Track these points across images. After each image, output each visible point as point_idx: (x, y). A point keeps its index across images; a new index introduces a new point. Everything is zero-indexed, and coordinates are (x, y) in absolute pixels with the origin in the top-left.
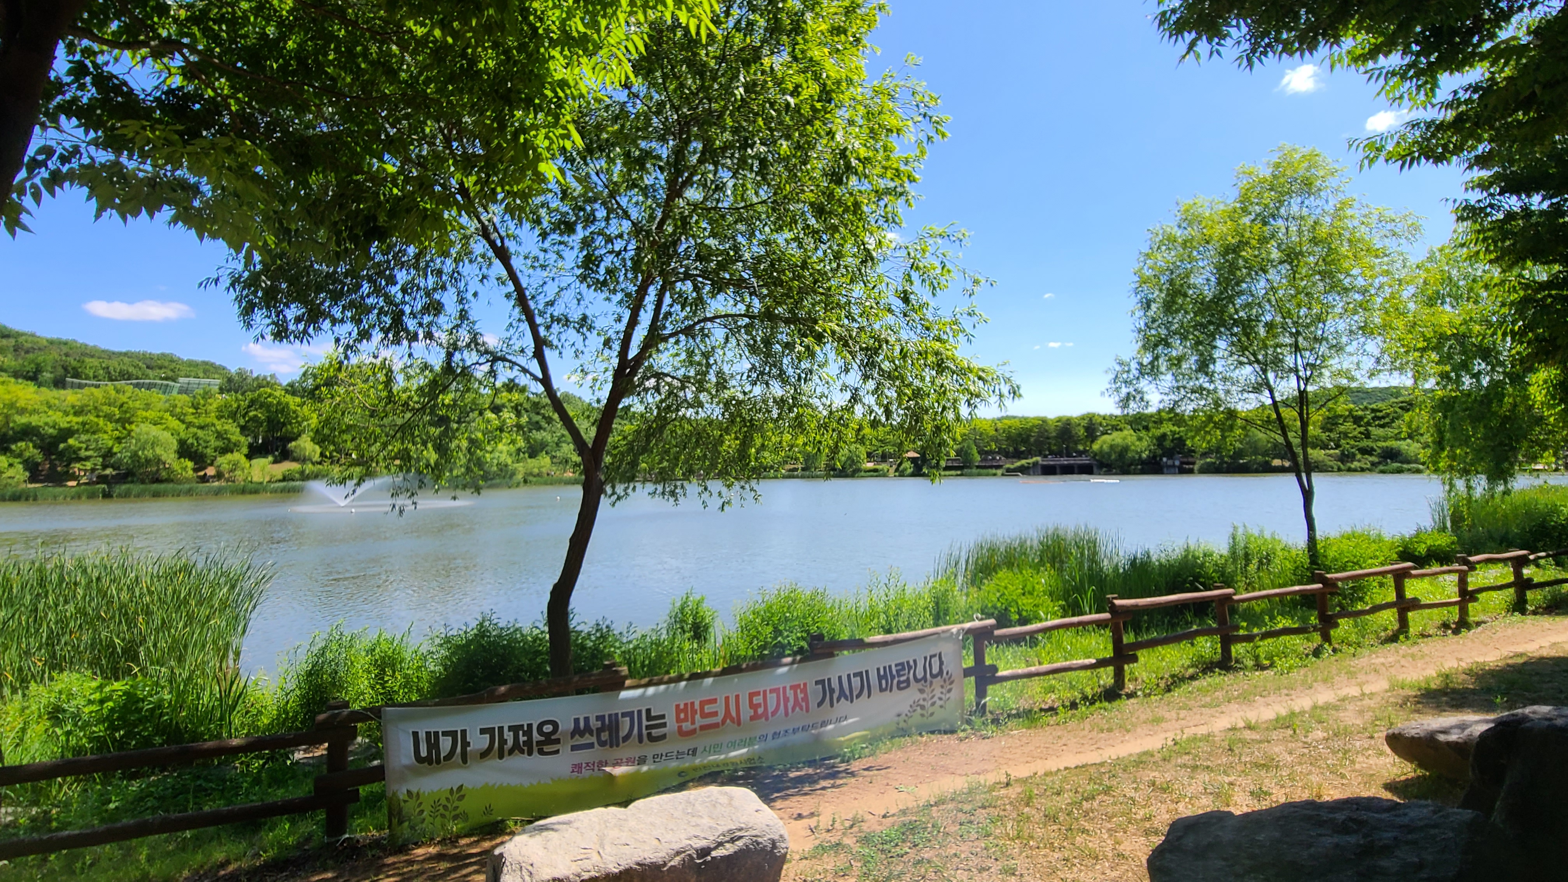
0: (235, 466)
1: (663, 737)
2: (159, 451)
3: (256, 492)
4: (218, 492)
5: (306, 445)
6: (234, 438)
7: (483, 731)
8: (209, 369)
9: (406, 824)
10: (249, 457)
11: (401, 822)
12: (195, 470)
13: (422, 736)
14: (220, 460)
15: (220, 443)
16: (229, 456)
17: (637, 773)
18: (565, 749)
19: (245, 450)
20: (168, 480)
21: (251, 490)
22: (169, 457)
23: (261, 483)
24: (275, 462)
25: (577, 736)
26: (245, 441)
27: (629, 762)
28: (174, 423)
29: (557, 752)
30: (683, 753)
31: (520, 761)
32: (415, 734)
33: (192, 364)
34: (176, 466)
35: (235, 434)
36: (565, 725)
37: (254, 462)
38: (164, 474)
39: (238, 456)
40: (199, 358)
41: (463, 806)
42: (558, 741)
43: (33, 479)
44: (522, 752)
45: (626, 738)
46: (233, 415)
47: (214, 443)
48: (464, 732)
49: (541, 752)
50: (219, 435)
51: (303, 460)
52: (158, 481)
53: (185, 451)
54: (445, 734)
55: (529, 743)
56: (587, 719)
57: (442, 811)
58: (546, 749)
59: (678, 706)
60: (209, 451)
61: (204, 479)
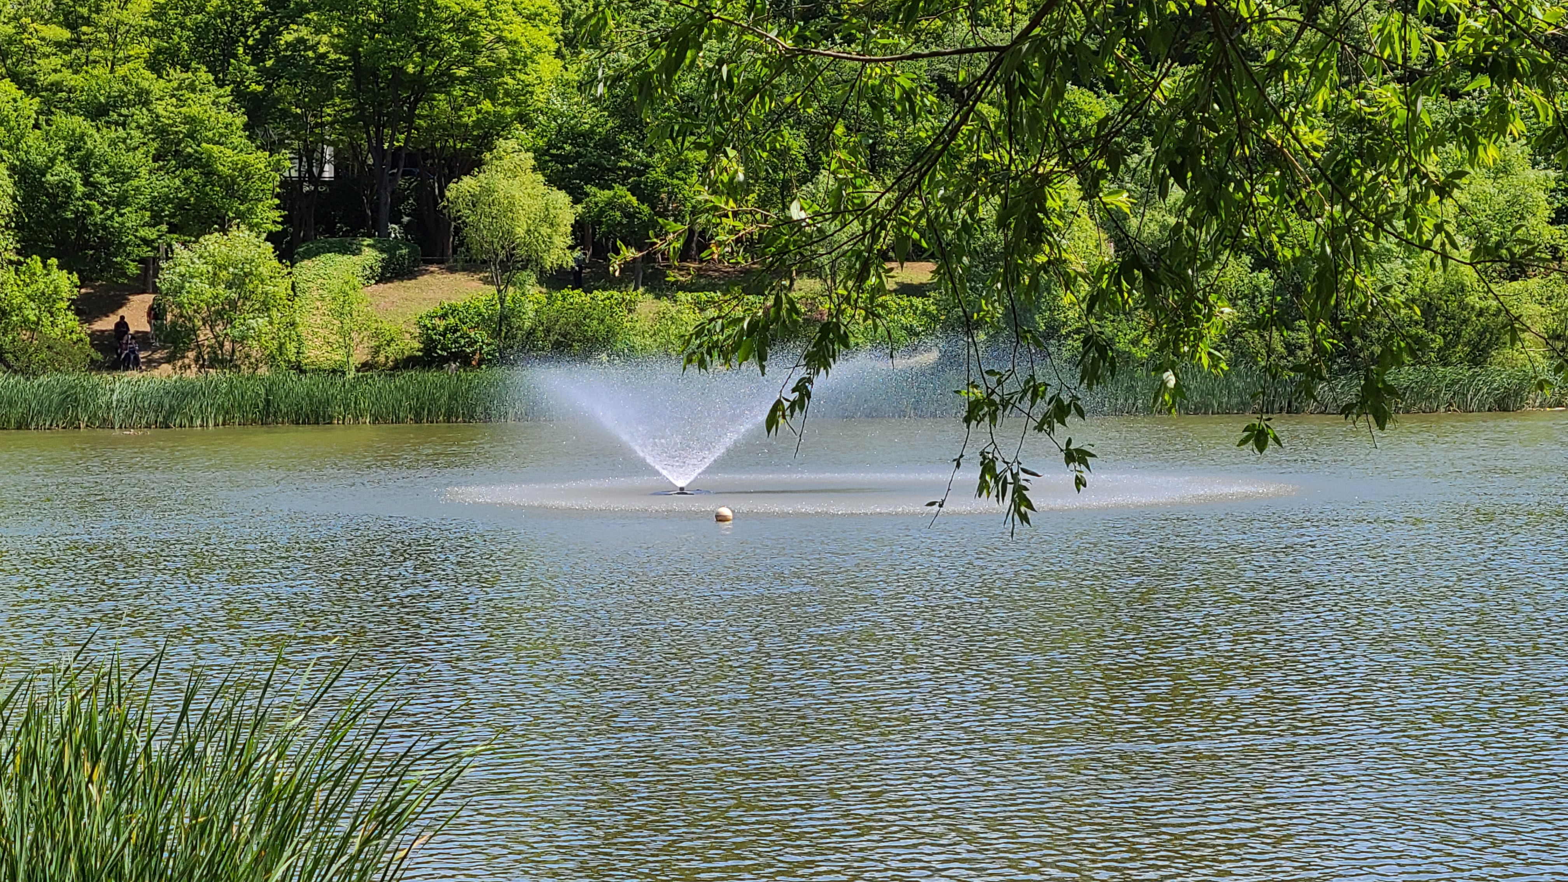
0: (237, 290)
3: (317, 413)
4: (170, 415)
5: (516, 189)
6: (225, 161)
10: (288, 245)
12: (83, 309)
14: (177, 262)
15: (172, 185)
19: (271, 215)
21: (298, 404)
23: (337, 371)
24: (392, 270)
26: (268, 172)
34: (12, 289)
35: (229, 141)
37: (307, 268)
39: (246, 245)
47: (149, 181)
50: (168, 147)
51: (505, 263)
53: (42, 219)
60: (132, 221)
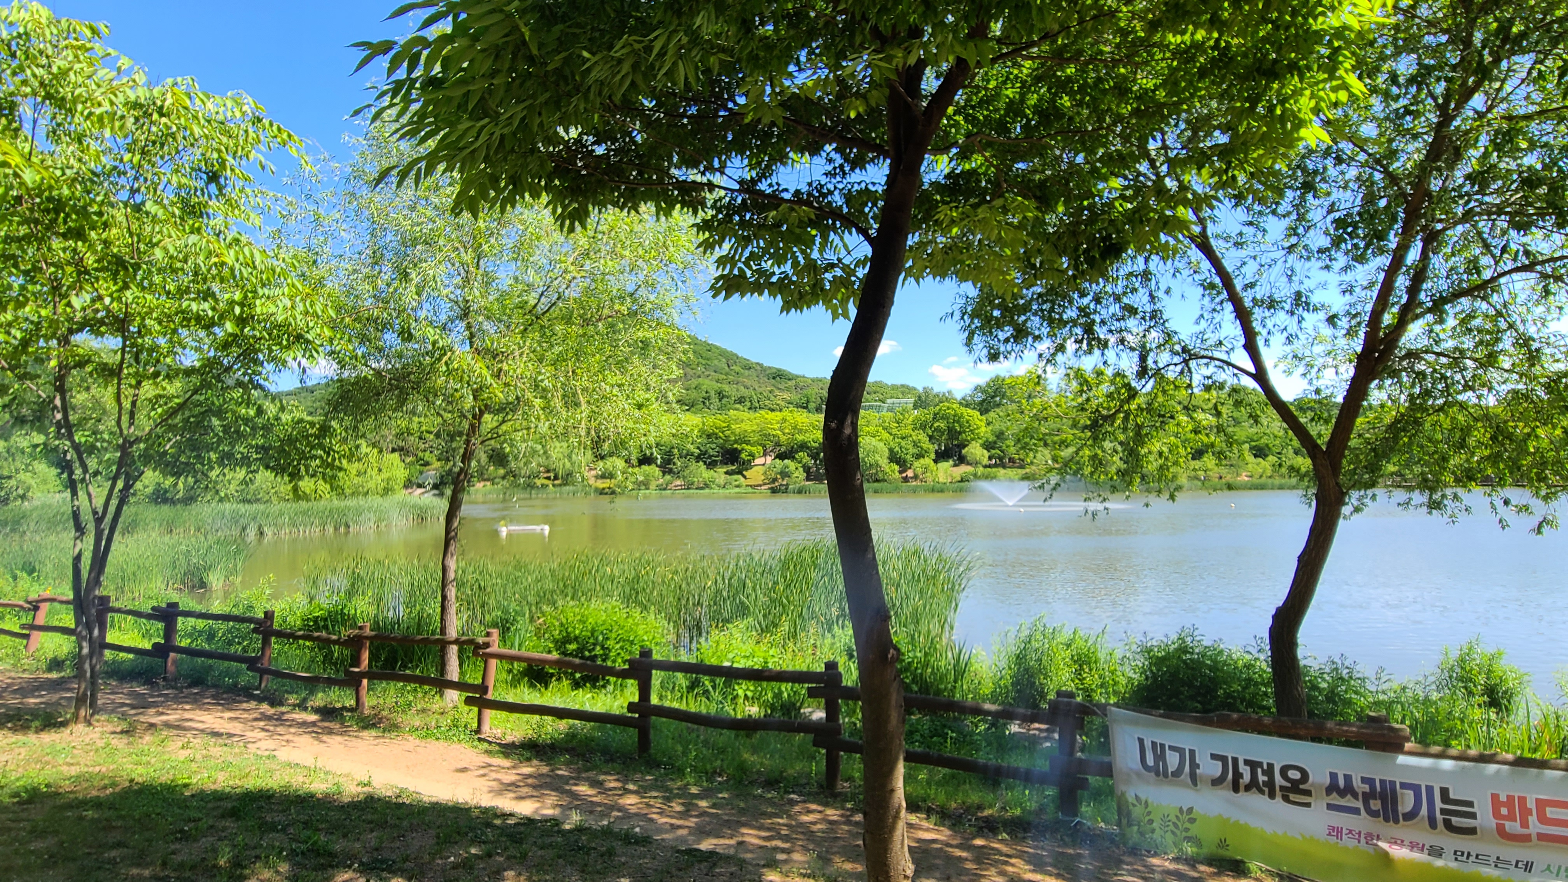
0: (926, 468)
1: (1472, 831)
2: (877, 457)
3: (942, 491)
4: (914, 491)
5: (975, 450)
6: (925, 446)
7: (1214, 757)
8: (905, 390)
9: (1135, 828)
10: (936, 461)
11: (1130, 824)
12: (900, 472)
13: (1148, 744)
14: (916, 464)
15: (916, 451)
16: (922, 461)
17: (1429, 865)
18: (1319, 804)
19: (933, 456)
20: (884, 480)
21: (938, 489)
22: (884, 462)
23: (945, 484)
24: (955, 465)
25: (1335, 794)
26: (932, 448)
27: (1413, 846)
28: (886, 435)
29: (1308, 805)
30: (1508, 863)
31: (1257, 801)
32: (1141, 741)
33: (894, 387)
34: (888, 470)
35: (926, 445)
36: (1319, 777)
37: (940, 465)
38: (880, 475)
39: (928, 461)
40: (899, 382)
41: (1195, 830)
42: (1308, 793)
43: (808, 479)
44: (1262, 792)
45: (1410, 816)
46: (923, 427)
47: (913, 450)
48: (1192, 752)
49: (1286, 799)
50: (915, 444)
51: (976, 463)
52: (877, 481)
53: (894, 458)
54: (1172, 748)
55: (1271, 784)
56: (1347, 778)
57: (1172, 827)
58: (1292, 797)
59: (1495, 797)
60: (909, 457)
61: (906, 480)
